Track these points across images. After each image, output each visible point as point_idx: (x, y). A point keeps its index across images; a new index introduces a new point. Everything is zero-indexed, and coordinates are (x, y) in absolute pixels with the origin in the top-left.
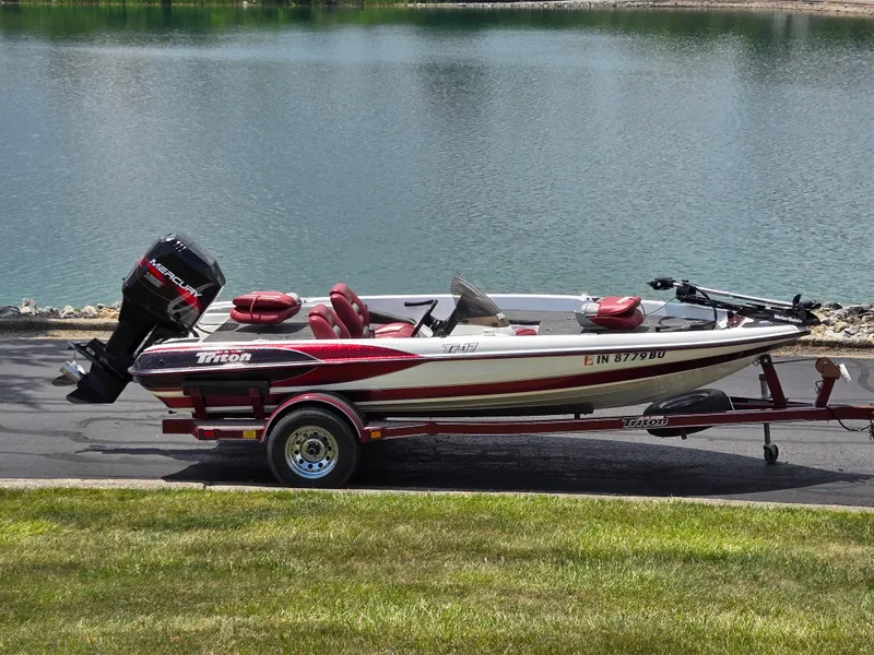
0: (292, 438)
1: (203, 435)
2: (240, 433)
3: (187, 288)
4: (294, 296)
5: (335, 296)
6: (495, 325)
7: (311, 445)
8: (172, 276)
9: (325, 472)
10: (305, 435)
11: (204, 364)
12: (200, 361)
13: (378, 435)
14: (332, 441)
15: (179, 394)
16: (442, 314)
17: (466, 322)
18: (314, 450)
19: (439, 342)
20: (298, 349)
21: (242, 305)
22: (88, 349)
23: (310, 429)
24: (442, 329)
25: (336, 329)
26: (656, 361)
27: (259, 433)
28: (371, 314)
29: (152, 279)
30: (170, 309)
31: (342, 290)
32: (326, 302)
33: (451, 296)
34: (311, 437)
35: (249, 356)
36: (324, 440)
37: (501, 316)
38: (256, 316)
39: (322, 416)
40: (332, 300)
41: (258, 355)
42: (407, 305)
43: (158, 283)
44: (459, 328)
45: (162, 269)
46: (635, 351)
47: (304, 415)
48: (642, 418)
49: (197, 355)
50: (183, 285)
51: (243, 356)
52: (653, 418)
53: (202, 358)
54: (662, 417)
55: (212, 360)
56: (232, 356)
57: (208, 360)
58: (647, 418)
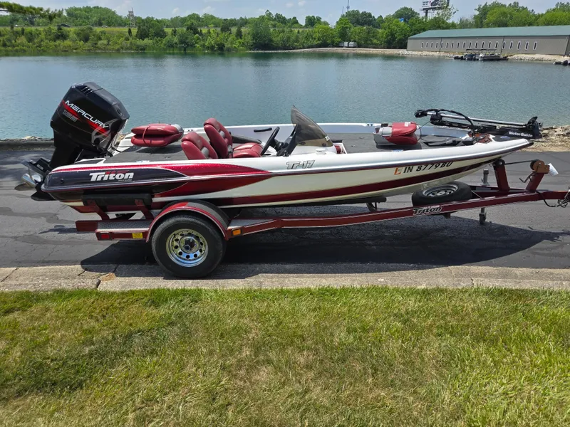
0: (171, 237)
1: (101, 237)
2: (129, 235)
3: (96, 122)
4: (177, 126)
5: (207, 126)
6: (324, 145)
7: (187, 242)
8: (84, 113)
9: (200, 261)
10: (182, 235)
11: (96, 182)
12: (93, 179)
13: (238, 233)
14: (202, 239)
15: (81, 204)
16: (282, 138)
17: (303, 144)
18: (189, 245)
19: (282, 160)
20: (170, 168)
21: (139, 133)
22: (38, 166)
23: (185, 231)
24: (285, 150)
25: (204, 151)
26: (445, 168)
27: (145, 234)
28: (233, 137)
29: (69, 115)
30: (94, 137)
31: (212, 122)
32: (201, 131)
33: (292, 125)
34: (186, 236)
35: (132, 175)
36: (197, 238)
37: (327, 138)
38: (148, 141)
39: (192, 222)
40: (206, 130)
41: (139, 173)
42: (255, 131)
43: (74, 119)
44: (298, 149)
45: (75, 108)
46: (432, 163)
47: (178, 221)
48: (425, 208)
49: (91, 174)
50: (93, 119)
51: (127, 175)
52: (432, 207)
53: (94, 177)
54: (438, 206)
55: (103, 178)
56: (118, 175)
57: (99, 179)
58: (429, 207)
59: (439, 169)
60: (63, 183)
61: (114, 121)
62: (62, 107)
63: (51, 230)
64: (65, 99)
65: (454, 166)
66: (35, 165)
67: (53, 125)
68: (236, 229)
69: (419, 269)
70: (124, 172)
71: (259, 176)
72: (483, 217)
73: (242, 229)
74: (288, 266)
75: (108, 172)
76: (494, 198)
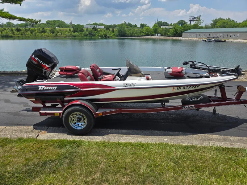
0: (71, 116)
1: (41, 114)
2: (53, 114)
3: (45, 64)
4: (78, 67)
5: (92, 67)
6: (140, 76)
7: (78, 118)
8: (40, 61)
9: (84, 127)
10: (76, 115)
11: (41, 90)
12: (40, 89)
13: (101, 115)
14: (85, 117)
15: (34, 99)
16: (122, 73)
17: (131, 76)
18: (79, 120)
19: (122, 82)
20: (72, 85)
21: (62, 70)
22: (21, 82)
23: (78, 113)
24: (123, 78)
25: (89, 77)
26: (196, 88)
27: (60, 114)
28: (103, 72)
29: (34, 61)
30: (44, 71)
31: (94, 66)
32: (88, 69)
33: (126, 67)
34: (78, 115)
35: (56, 87)
36: (83, 116)
37: (142, 73)
38: (65, 73)
39: (81, 109)
40: (91, 69)
41: (60, 87)
42: (113, 70)
43: (36, 63)
44: (129, 78)
45: (36, 58)
46: (190, 86)
47: (75, 109)
48: (187, 106)
49: (39, 87)
50: (43, 63)
51: (54, 87)
52: (191, 106)
53: (40, 88)
54: (193, 105)
55: (44, 88)
56: (50, 87)
57: (42, 89)
58: (189, 106)
59: (194, 89)
60: (27, 90)
61: (52, 64)
62: (31, 58)
63: (24, 110)
64: (32, 55)
65: (200, 87)
66: (19, 82)
67: (27, 65)
68: (100, 113)
69: (184, 135)
70: (53, 86)
71: (111, 89)
72: (215, 111)
73: (103, 113)
74: (123, 131)
75: (46, 86)
76: (219, 102)
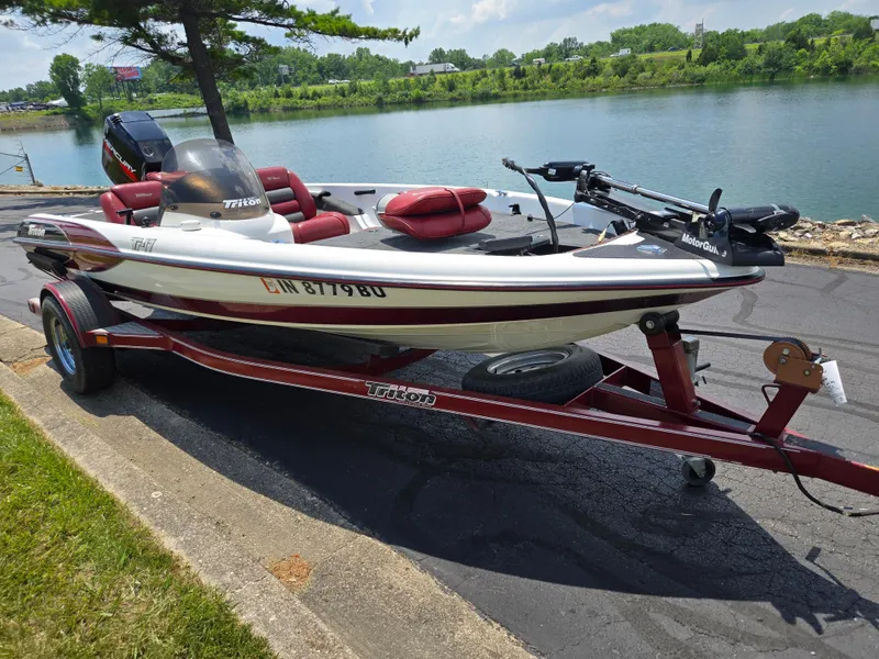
3: (125, 164)
6: (213, 216)
13: (105, 341)
17: (173, 209)
29: (107, 153)
35: (44, 232)
39: (54, 309)
43: (111, 158)
45: (109, 145)
46: (333, 281)
48: (394, 387)
49: (30, 226)
50: (123, 161)
52: (411, 390)
53: (30, 229)
54: (426, 392)
55: (33, 232)
56: (39, 230)
58: (403, 388)
59: (358, 301)
65: (394, 300)
68: (102, 335)
73: (110, 336)
75: (37, 225)
76: (652, 424)
